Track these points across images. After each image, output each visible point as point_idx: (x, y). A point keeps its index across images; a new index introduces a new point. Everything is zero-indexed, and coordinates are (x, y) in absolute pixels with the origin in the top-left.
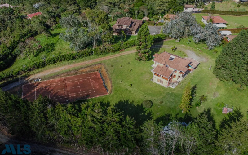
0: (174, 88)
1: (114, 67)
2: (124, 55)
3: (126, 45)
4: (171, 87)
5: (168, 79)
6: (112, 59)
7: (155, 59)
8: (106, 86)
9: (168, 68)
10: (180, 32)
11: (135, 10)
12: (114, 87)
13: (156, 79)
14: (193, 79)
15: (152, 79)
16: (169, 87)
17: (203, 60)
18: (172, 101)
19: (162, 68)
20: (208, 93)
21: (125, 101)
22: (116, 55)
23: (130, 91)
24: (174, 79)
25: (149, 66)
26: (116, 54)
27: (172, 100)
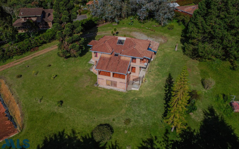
0: (138, 89)
1: (22, 77)
2: (38, 56)
3: (39, 40)
4: (133, 89)
5: (126, 77)
6: (18, 66)
7: (94, 47)
8: (11, 117)
9: (120, 58)
10: (117, 10)
11: (47, 3)
12: (26, 115)
13: (103, 82)
14: (160, 68)
15: (97, 84)
16: (129, 90)
17: (160, 41)
18: (145, 115)
19: (110, 59)
20: (193, 85)
21: (55, 135)
22: (25, 59)
23: (61, 116)
24: (132, 74)
25: (85, 64)
26: (24, 57)
27: (144, 113)
